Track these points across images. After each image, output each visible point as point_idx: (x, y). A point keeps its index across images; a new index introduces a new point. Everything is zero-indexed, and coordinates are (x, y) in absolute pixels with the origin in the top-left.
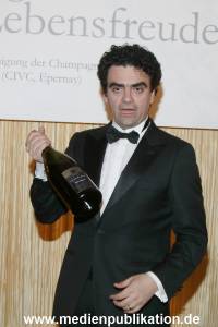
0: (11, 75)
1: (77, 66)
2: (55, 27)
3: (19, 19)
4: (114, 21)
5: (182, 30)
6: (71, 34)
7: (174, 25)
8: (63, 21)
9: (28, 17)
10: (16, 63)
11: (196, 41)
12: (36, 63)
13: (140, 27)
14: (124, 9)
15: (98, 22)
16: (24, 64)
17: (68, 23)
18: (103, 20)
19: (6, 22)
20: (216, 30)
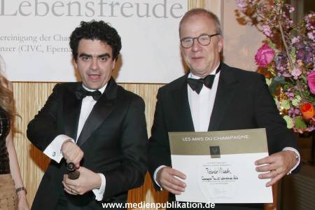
2: (57, 10)
3: (30, 5)
4: (101, 4)
5: (154, 9)
6: (69, 15)
7: (148, 5)
8: (63, 5)
9: (36, 4)
10: (28, 39)
11: (165, 17)
12: (43, 38)
13: (122, 6)
15: (89, 5)
16: (35, 39)
17: (66, 7)
18: (93, 3)
19: (20, 8)
20: (181, 7)
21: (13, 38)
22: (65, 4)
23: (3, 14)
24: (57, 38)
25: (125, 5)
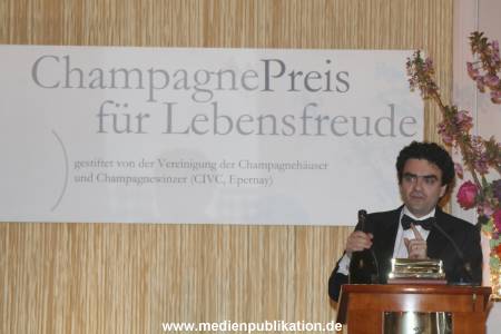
0: (199, 179)
1: (268, 167)
3: (207, 120)
4: (304, 118)
5: (379, 120)
7: (368, 119)
9: (216, 117)
10: (205, 165)
11: (392, 135)
12: (225, 165)
13: (333, 122)
14: (314, 105)
15: (288, 120)
16: (213, 167)
17: (256, 122)
18: (293, 117)
19: (193, 125)
20: (415, 121)
21: (184, 165)
22: (255, 117)
23: (169, 131)
24: (243, 164)
25: (337, 120)
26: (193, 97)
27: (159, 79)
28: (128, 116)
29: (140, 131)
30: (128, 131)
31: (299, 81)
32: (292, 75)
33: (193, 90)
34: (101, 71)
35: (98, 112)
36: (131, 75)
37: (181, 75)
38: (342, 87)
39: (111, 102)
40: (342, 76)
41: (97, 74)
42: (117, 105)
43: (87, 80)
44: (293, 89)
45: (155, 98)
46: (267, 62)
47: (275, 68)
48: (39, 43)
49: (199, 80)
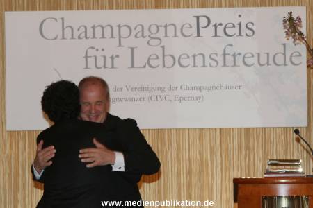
0: (154, 98)
1: (200, 89)
2: (183, 62)
3: (158, 58)
4: (224, 55)
5: (274, 57)
6: (195, 66)
7: (268, 54)
8: (188, 57)
9: (164, 56)
10: (156, 89)
11: (285, 65)
12: (171, 88)
13: (244, 56)
14: (231, 45)
15: (213, 56)
16: (163, 90)
17: (192, 58)
18: (216, 54)
19: (148, 62)
20: (300, 55)
21: (143, 89)
23: (133, 66)
24: (183, 87)
25: (247, 56)
26: (148, 43)
27: (125, 31)
28: (105, 57)
29: (113, 67)
30: (105, 66)
31: (220, 29)
32: (215, 26)
33: (148, 38)
34: (86, 27)
35: (84, 55)
36: (105, 30)
37: (139, 28)
38: (250, 33)
39: (93, 48)
40: (250, 26)
41: (83, 29)
42: (97, 50)
43: (76, 34)
44: (216, 35)
45: (122, 44)
46: (198, 18)
47: (203, 22)
48: (44, 10)
49: (152, 32)
